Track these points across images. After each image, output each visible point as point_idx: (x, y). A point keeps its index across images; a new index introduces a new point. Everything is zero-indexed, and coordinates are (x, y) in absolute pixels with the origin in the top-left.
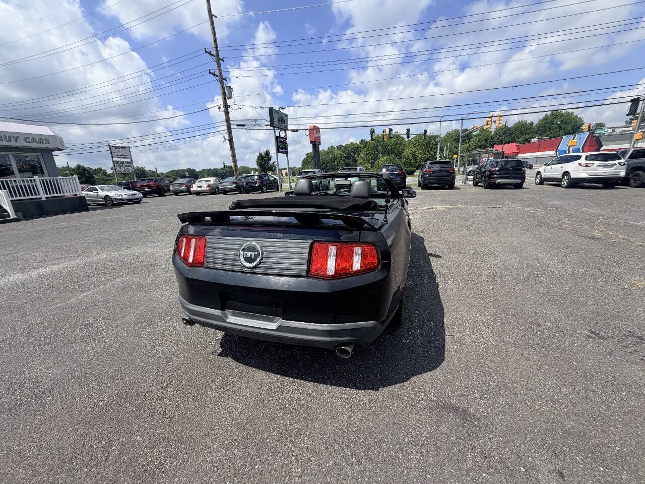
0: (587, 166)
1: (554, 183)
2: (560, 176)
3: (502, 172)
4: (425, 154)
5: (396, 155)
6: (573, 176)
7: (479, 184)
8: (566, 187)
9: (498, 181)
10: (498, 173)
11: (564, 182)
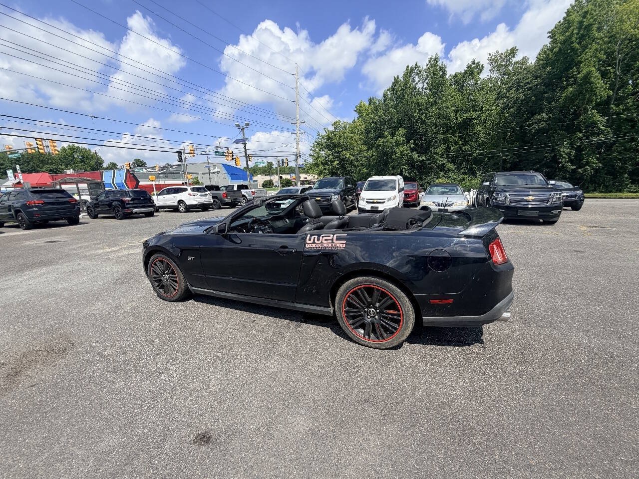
0: (194, 195)
1: (167, 209)
2: (176, 204)
3: (136, 201)
6: (188, 203)
7: (99, 216)
8: (186, 212)
9: (135, 210)
10: (132, 202)
11: (182, 208)
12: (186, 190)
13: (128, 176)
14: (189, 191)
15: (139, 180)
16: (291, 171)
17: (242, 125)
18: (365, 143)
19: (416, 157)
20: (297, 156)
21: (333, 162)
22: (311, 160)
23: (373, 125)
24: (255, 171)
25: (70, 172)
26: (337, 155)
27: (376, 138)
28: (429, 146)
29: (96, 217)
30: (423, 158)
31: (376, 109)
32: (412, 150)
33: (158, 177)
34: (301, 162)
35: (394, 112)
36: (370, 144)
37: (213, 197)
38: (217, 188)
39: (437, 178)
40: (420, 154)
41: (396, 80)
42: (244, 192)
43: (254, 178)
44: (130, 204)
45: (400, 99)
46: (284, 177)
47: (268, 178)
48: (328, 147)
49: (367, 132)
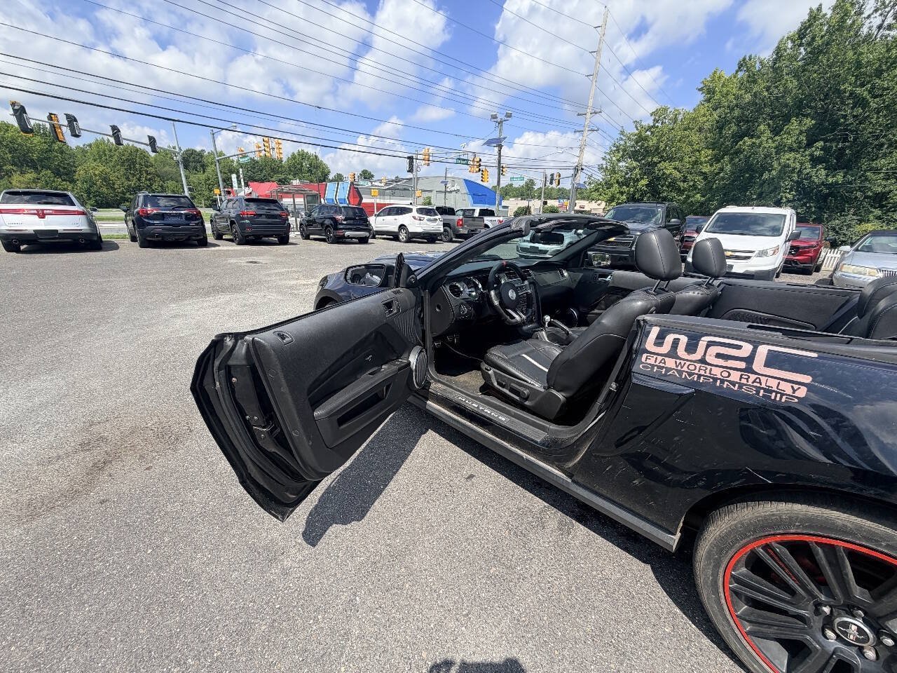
0: (420, 220)
1: (385, 236)
2: (396, 230)
3: (348, 221)
4: (128, 179)
5: (57, 173)
6: (411, 229)
7: (311, 236)
8: (407, 242)
9: (348, 233)
10: (345, 222)
11: (403, 236)
12: (410, 210)
13: (351, 191)
14: (414, 213)
15: (363, 196)
16: (562, 194)
17: (500, 117)
18: (713, 146)
19: (820, 175)
20: (578, 169)
21: (638, 180)
22: (599, 177)
23: (737, 112)
24: (508, 192)
25: (296, 182)
26: (649, 169)
27: (739, 137)
28: (857, 156)
29: (307, 237)
30: (840, 178)
31: (752, 79)
32: (815, 161)
33: (382, 193)
34: (582, 178)
35: (793, 84)
36: (720, 150)
37: (445, 225)
38: (451, 211)
39: (861, 221)
40: (831, 169)
41: (814, 16)
42: (487, 220)
43: (504, 203)
44: (343, 224)
45: (815, 54)
46: (551, 203)
47: (524, 204)
48: (634, 155)
49: (721, 125)
